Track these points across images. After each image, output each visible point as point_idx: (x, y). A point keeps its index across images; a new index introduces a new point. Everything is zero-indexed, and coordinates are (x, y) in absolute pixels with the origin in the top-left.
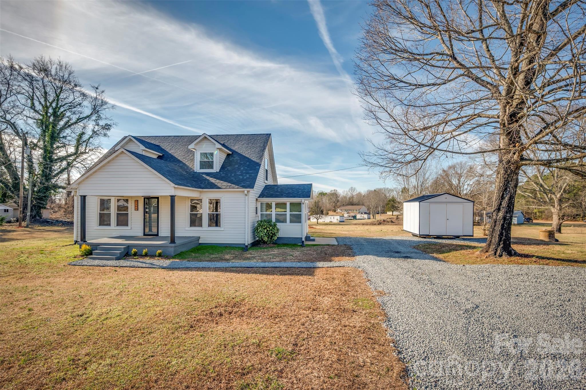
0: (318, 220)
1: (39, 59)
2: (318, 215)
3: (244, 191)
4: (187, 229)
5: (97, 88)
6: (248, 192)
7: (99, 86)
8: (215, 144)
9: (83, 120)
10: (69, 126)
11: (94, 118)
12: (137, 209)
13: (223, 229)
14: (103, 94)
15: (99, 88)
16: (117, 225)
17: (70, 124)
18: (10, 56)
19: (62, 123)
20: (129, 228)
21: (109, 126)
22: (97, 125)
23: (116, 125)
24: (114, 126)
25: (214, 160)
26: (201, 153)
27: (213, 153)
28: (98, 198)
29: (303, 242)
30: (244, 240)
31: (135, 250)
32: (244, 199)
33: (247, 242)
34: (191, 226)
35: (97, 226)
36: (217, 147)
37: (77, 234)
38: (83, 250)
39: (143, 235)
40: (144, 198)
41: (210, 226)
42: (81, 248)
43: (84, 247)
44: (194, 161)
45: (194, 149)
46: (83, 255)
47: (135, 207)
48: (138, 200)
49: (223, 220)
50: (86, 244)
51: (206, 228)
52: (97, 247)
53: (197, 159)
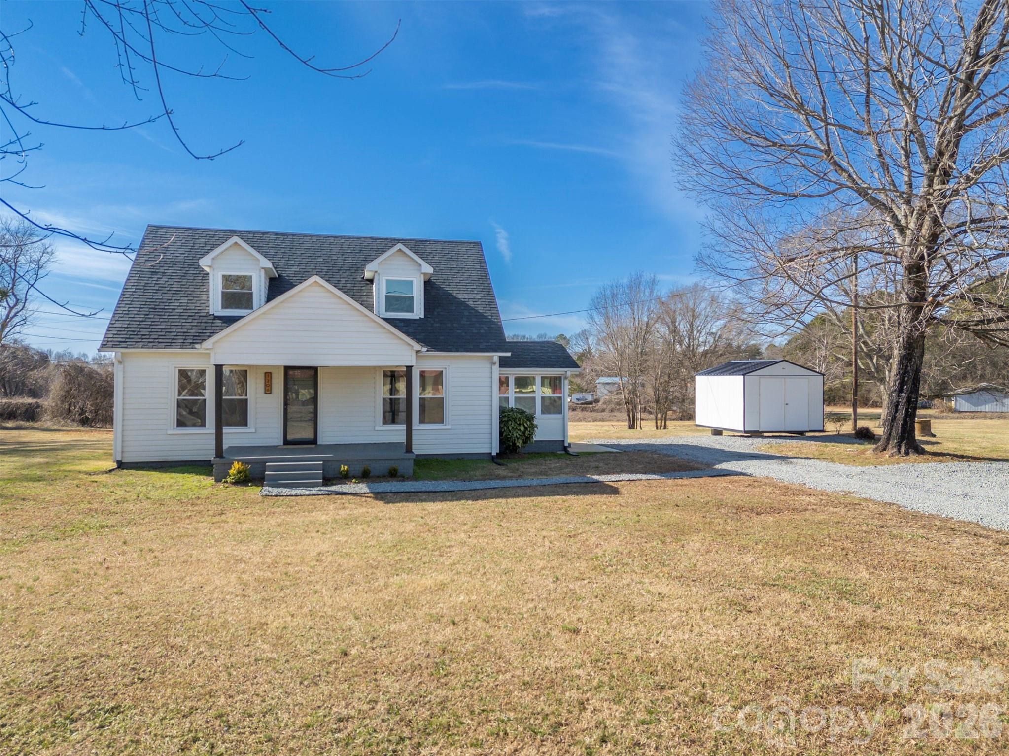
4: (377, 428)
12: (268, 389)
13: (449, 427)
20: (250, 430)
25: (415, 295)
27: (411, 282)
28: (175, 368)
29: (565, 449)
30: (489, 445)
31: (346, 467)
32: (489, 370)
33: (495, 450)
34: (385, 422)
35: (172, 428)
36: (423, 271)
37: (123, 447)
38: (235, 472)
39: (282, 444)
40: (287, 369)
41: (422, 421)
42: (230, 468)
43: (236, 466)
44: (372, 295)
45: (376, 272)
46: (237, 483)
47: (266, 385)
48: (271, 373)
49: (450, 410)
50: (238, 461)
51: (416, 426)
52: (265, 466)
53: (379, 293)
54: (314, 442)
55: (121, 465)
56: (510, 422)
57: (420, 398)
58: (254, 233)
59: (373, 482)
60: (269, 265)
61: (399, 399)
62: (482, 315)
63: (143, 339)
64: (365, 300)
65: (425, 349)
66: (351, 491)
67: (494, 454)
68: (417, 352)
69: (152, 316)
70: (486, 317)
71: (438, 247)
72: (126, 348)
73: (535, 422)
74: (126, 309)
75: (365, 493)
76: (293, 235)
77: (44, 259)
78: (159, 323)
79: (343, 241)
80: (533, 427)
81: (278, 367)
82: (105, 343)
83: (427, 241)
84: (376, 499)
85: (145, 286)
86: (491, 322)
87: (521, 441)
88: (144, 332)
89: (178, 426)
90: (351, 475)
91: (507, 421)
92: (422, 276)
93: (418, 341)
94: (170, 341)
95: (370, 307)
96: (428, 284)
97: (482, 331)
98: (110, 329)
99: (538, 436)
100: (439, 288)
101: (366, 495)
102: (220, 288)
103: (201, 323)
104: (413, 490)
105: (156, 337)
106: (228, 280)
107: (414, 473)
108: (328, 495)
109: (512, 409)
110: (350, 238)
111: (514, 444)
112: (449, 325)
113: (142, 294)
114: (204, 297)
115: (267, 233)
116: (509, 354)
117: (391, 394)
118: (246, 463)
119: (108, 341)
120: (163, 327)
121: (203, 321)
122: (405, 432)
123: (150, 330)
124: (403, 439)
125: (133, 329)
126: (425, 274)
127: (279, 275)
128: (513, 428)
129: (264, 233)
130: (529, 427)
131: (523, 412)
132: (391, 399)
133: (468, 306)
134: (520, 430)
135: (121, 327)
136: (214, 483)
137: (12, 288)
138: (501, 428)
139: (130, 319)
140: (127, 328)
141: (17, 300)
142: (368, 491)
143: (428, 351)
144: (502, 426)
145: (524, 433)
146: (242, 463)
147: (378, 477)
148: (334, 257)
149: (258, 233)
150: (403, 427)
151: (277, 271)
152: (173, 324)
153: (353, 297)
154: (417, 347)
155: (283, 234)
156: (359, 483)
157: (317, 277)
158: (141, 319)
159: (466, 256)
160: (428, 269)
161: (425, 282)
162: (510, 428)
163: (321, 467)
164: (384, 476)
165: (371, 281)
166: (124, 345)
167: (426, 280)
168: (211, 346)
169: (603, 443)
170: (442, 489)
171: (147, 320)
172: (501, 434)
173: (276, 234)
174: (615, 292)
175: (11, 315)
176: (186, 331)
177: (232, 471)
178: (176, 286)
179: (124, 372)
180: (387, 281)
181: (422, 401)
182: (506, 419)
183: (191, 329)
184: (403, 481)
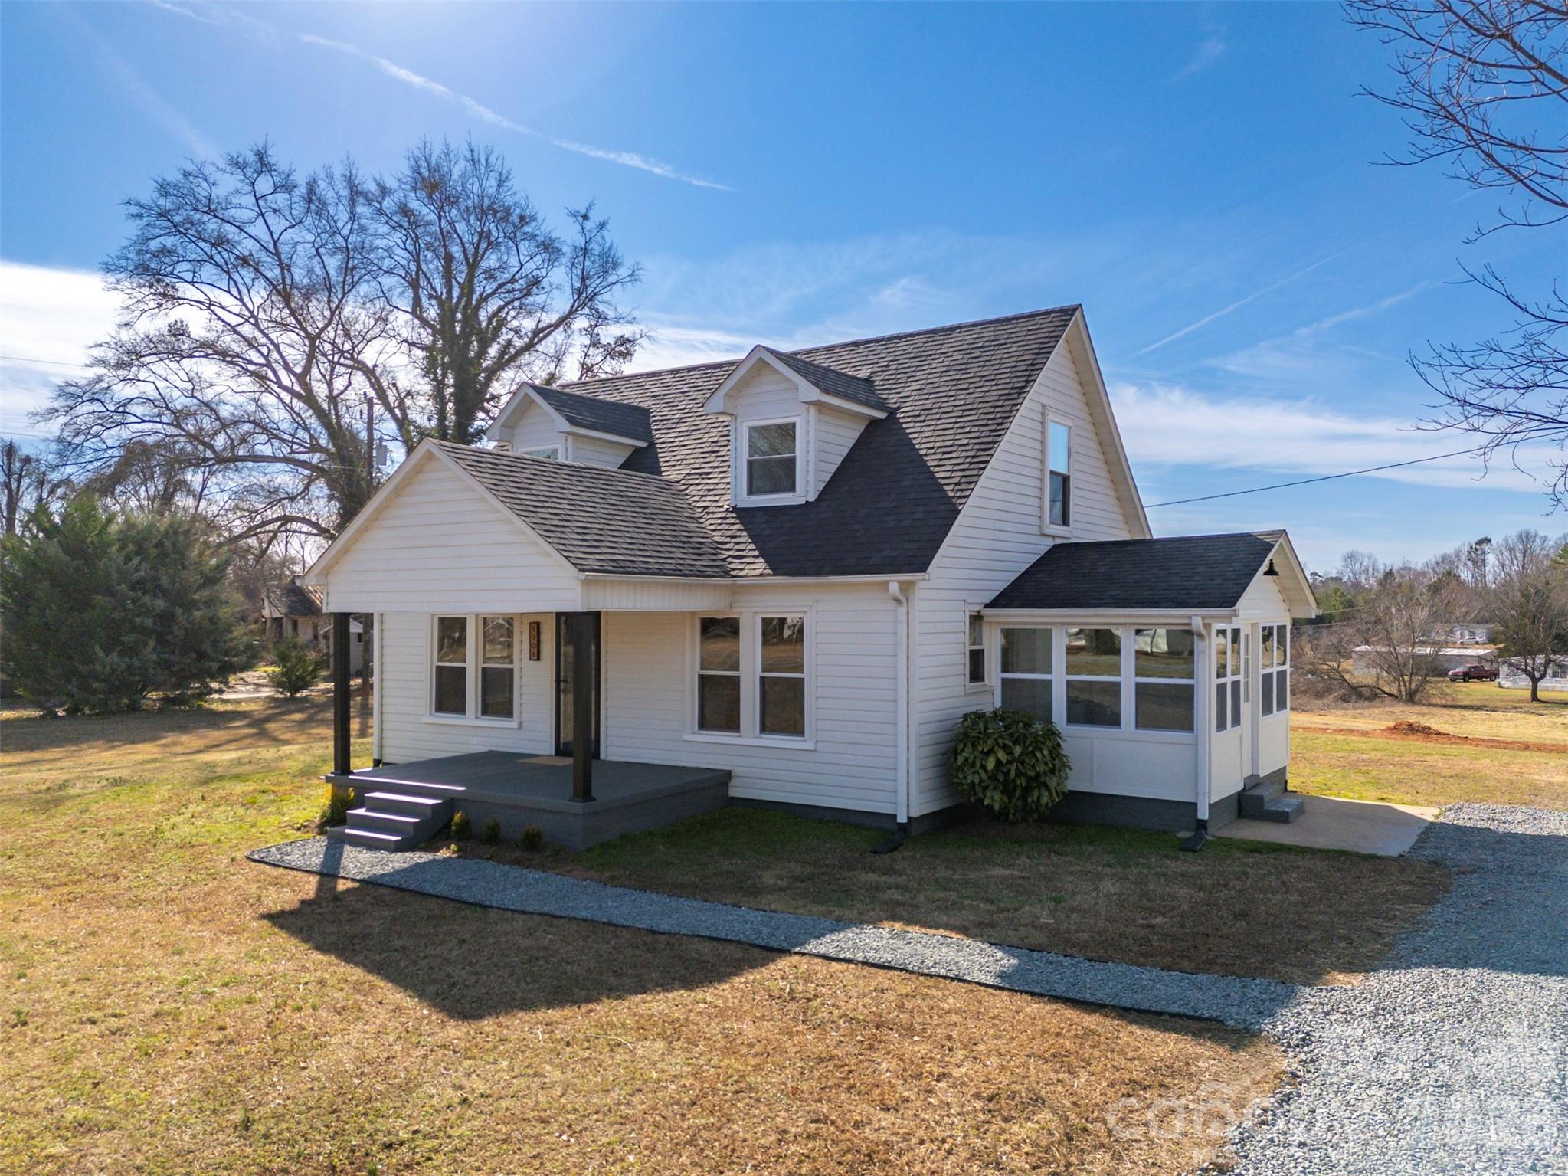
0: (1535, 681)
1: (417, 153)
2: (1540, 659)
3: (887, 583)
4: (688, 737)
5: (585, 217)
6: (906, 588)
8: (796, 388)
9: (549, 333)
10: (513, 358)
11: (581, 322)
12: (536, 655)
13: (810, 746)
14: (605, 232)
15: (591, 215)
16: (485, 712)
17: (513, 350)
18: (348, 158)
19: (493, 351)
21: (628, 345)
22: (594, 345)
24: (644, 341)
25: (799, 453)
26: (753, 429)
27: (791, 428)
28: (433, 614)
29: (1198, 826)
30: (891, 797)
32: (890, 617)
34: (701, 725)
35: (427, 713)
36: (802, 399)
37: (381, 738)
39: (554, 754)
44: (730, 463)
47: (532, 645)
48: (538, 625)
49: (814, 704)
53: (736, 457)
67: (904, 817)
81: (548, 614)
89: (436, 709)
90: (475, 833)
92: (813, 410)
147: (515, 844)
160: (811, 393)
180: (751, 429)
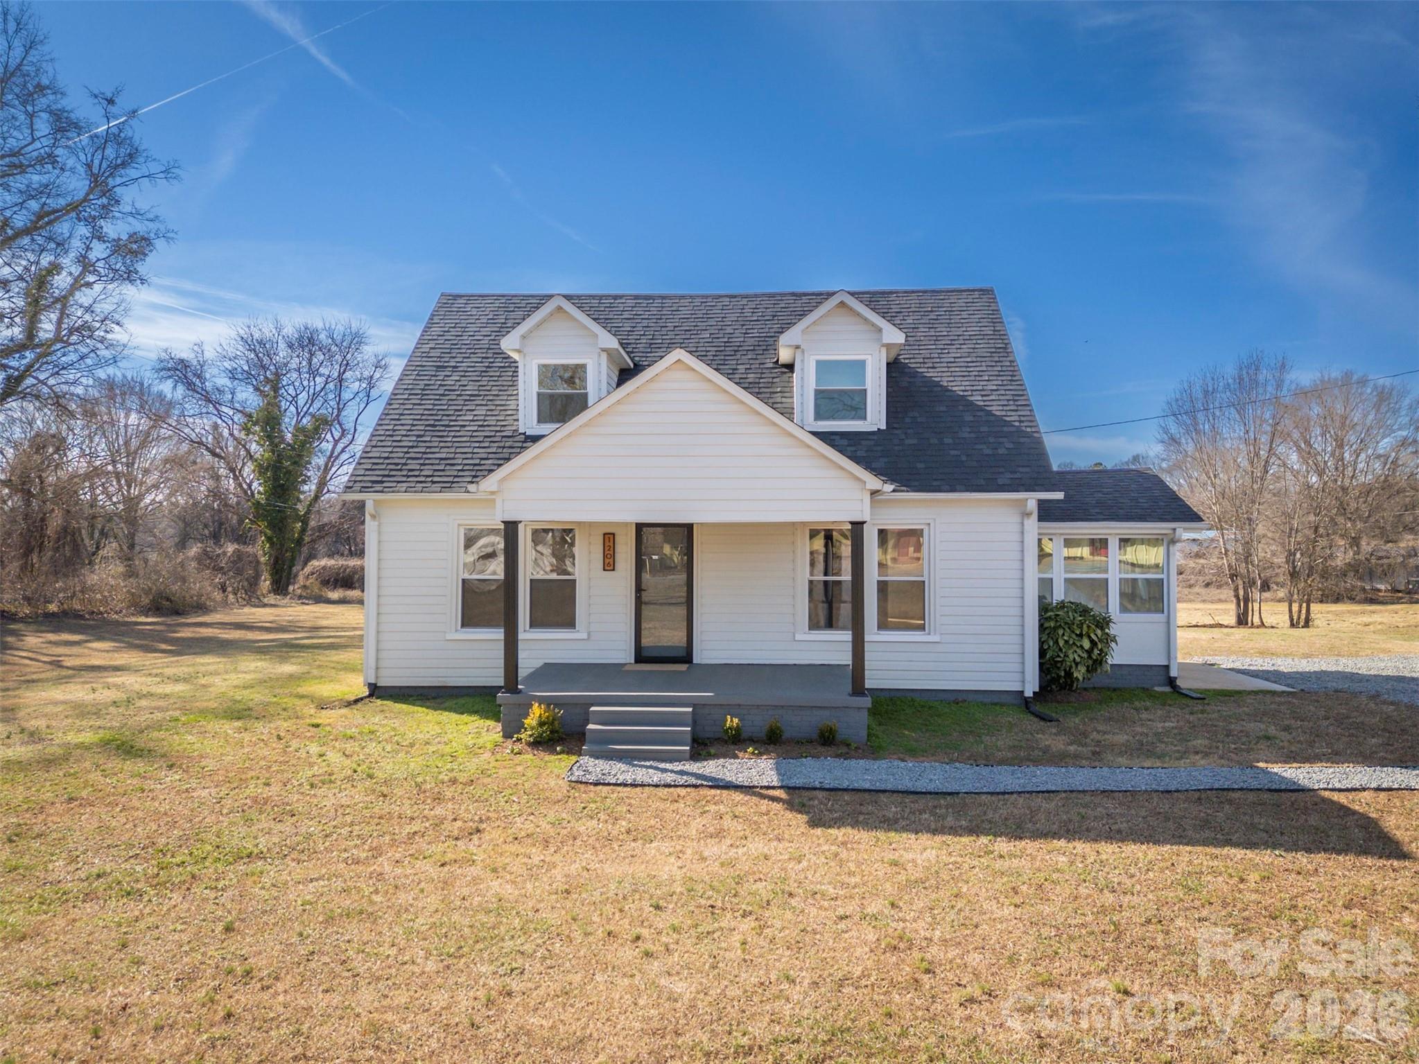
3: (1025, 500)
4: (797, 637)
5: (111, 102)
7: (118, 92)
12: (609, 563)
13: (936, 638)
16: (532, 624)
17: (10, 232)
20: (579, 634)
21: (144, 244)
23: (168, 239)
24: (161, 241)
25: (870, 386)
27: (862, 364)
28: (459, 525)
29: (1171, 682)
30: (1018, 677)
31: (736, 720)
32: (1017, 528)
33: (1031, 687)
34: (813, 625)
35: (454, 630)
36: (885, 341)
37: (377, 659)
38: (534, 723)
39: (633, 661)
40: (640, 527)
41: (883, 625)
42: (526, 715)
43: (537, 711)
44: (792, 392)
45: (798, 347)
46: (538, 743)
47: (605, 556)
48: (614, 534)
49: (938, 603)
50: (541, 700)
51: (872, 634)
52: (587, 713)
53: (805, 385)
54: (685, 657)
55: (376, 691)
56: (1061, 632)
57: (879, 582)
58: (601, 297)
59: (787, 756)
60: (613, 343)
61: (840, 582)
62: (1001, 421)
63: (408, 476)
64: (779, 400)
65: (889, 487)
66: (741, 779)
67: (1029, 693)
68: (874, 493)
69: (428, 439)
70: (1009, 424)
71: (913, 301)
72: (382, 492)
73: (1113, 630)
74: (391, 427)
75: (768, 788)
76: (663, 297)
77: (377, 375)
78: (437, 450)
79: (744, 301)
80: (1108, 639)
81: (626, 524)
82: (350, 484)
83: (891, 293)
84: (791, 805)
85: (423, 390)
86: (1019, 432)
87: (1083, 669)
88: (413, 465)
89: (463, 625)
90: (744, 735)
91: (1055, 628)
92: (884, 351)
93: (877, 472)
94: (451, 479)
95: (788, 413)
96: (894, 367)
97: (1001, 451)
98: (362, 461)
99: (1118, 656)
100: (915, 374)
101: (771, 792)
102: (535, 388)
103: (504, 447)
104: (867, 786)
105: (430, 473)
106: (549, 373)
107: (869, 735)
108: (695, 786)
109: (1062, 605)
110: (756, 296)
111: (1069, 674)
112: (934, 441)
113: (419, 402)
114: (512, 406)
115: (621, 297)
116: (1059, 495)
117: (826, 574)
118: (556, 705)
119: (355, 482)
120: (444, 456)
121: (507, 444)
122: (850, 645)
123: (422, 462)
124: (846, 658)
125: (397, 461)
126: (889, 346)
127: (635, 365)
128: (1066, 642)
129: (616, 297)
130: (1101, 640)
131: (1085, 611)
132: (826, 583)
133: (971, 403)
134: (1082, 647)
135: (379, 458)
136: (501, 740)
137: (338, 415)
138: (1041, 643)
139: (395, 444)
140: (387, 458)
141: (343, 431)
142: (775, 784)
143: (894, 491)
144: (1044, 638)
145: (1090, 652)
146: (548, 705)
147: (799, 742)
148: (729, 330)
149: (607, 297)
150: (847, 636)
151: (632, 360)
152: (458, 450)
153: (757, 395)
154: (874, 482)
155: (647, 297)
156: (760, 754)
157: (682, 351)
158: (411, 444)
159: (964, 314)
160: (895, 336)
161: (888, 364)
162: (1061, 643)
163: (689, 719)
164: (811, 742)
165: (790, 367)
166: (378, 487)
167: (891, 360)
168: (494, 488)
169: (1238, 665)
170: (931, 788)
171: (420, 444)
172: (1042, 653)
173: (636, 297)
174: (1210, 389)
175: (336, 454)
176: (477, 461)
177: (531, 721)
178: (471, 388)
179: (379, 533)
180: (818, 362)
181: (883, 587)
182: (1052, 624)
183: (487, 459)
184: (846, 756)
